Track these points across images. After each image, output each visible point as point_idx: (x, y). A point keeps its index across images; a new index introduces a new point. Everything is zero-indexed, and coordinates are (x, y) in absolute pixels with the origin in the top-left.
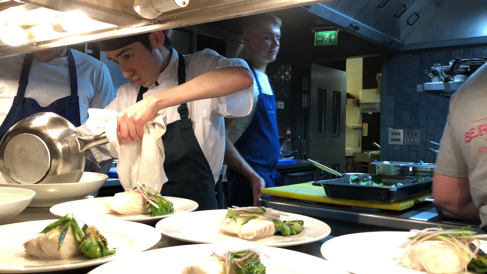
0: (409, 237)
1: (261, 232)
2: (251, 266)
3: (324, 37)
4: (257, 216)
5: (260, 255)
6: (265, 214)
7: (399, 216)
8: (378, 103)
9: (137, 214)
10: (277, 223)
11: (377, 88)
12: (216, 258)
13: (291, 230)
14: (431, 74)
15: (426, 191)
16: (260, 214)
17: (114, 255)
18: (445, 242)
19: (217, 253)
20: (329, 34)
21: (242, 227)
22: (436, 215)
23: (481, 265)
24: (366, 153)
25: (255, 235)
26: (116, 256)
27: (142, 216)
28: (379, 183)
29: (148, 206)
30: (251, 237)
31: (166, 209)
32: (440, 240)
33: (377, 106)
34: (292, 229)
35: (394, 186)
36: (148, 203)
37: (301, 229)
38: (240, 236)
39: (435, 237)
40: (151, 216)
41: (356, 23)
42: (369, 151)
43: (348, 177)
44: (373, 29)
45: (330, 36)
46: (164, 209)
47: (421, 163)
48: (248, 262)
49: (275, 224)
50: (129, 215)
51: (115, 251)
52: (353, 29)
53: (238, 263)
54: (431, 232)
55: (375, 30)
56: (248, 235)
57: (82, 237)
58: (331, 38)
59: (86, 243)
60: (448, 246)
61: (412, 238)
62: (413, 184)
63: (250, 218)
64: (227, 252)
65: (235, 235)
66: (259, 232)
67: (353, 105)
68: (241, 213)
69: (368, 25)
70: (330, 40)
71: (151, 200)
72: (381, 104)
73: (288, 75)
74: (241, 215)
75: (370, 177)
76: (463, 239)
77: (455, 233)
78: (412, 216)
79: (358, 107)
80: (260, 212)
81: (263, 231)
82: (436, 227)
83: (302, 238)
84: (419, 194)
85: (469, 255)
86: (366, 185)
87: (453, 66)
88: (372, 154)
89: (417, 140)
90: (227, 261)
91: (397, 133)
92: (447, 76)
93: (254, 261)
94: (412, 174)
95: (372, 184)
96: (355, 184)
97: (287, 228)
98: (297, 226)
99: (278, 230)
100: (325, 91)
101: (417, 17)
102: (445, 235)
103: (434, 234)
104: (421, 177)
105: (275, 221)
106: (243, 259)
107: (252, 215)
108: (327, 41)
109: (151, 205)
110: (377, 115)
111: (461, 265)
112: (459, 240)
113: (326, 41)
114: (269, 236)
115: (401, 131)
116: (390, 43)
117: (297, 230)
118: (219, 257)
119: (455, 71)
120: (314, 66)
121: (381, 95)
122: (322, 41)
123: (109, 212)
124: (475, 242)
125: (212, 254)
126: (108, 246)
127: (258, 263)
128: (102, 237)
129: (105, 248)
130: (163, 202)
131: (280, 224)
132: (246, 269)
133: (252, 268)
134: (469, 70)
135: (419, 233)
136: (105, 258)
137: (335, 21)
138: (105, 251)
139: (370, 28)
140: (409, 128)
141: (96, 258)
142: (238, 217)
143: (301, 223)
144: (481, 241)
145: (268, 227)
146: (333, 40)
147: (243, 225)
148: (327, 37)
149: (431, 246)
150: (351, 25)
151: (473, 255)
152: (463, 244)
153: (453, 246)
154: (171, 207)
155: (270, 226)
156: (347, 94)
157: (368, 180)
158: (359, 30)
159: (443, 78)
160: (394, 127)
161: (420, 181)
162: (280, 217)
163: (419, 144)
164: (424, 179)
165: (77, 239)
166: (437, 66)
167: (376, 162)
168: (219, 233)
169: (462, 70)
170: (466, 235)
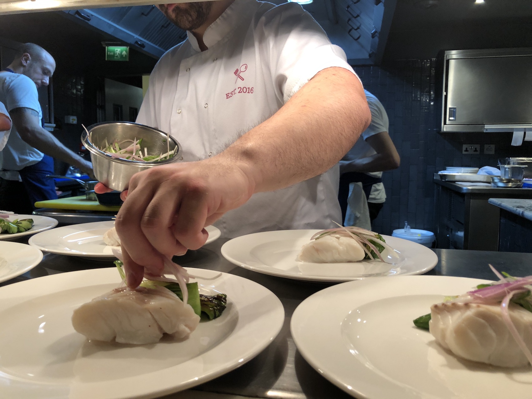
3: (116, 52)
10: (3, 222)
20: (120, 50)
34: (19, 227)
37: (30, 226)
41: (142, 41)
45: (122, 52)
52: (139, 47)
58: (123, 54)
69: (154, 43)
70: (121, 56)
73: (80, 89)
97: (14, 226)
98: (25, 224)
100: (121, 107)
113: (117, 56)
117: (25, 228)
120: (108, 81)
122: (113, 56)
131: (6, 223)
139: (156, 47)
143: (31, 221)
146: (124, 56)
148: (118, 52)
150: (137, 42)
158: (146, 48)
162: (8, 217)
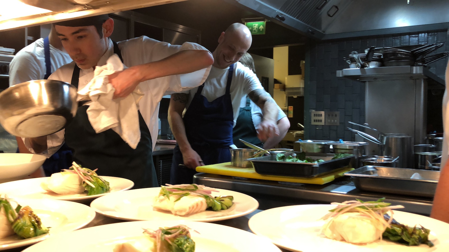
0: (331, 209)
1: (193, 207)
2: (181, 241)
3: (254, 27)
4: (190, 193)
5: (190, 231)
6: (197, 191)
7: (321, 190)
8: (302, 88)
9: (74, 193)
10: (208, 199)
11: (301, 74)
12: (148, 235)
13: (222, 206)
14: (349, 61)
15: (345, 167)
16: (192, 191)
17: (48, 234)
18: (363, 214)
19: (148, 230)
20: (258, 24)
21: (174, 204)
22: (354, 188)
23: (394, 233)
24: (291, 133)
25: (188, 211)
26: (49, 235)
27: (79, 195)
28: (303, 160)
29: (84, 185)
30: (183, 213)
31: (102, 188)
32: (358, 212)
33: (301, 90)
34: (222, 204)
35: (316, 163)
36: (84, 182)
37: (230, 204)
38: (173, 212)
39: (354, 209)
40: (87, 195)
41: (282, 14)
42: (294, 131)
43: (275, 154)
44: (297, 20)
45: (259, 26)
46: (100, 188)
47: (340, 142)
48: (178, 239)
49: (207, 200)
50: (66, 194)
51: (49, 230)
52: (280, 20)
53: (169, 239)
54: (350, 205)
55: (299, 21)
56: (181, 211)
57: (15, 218)
58: (260, 28)
59: (19, 223)
60: (365, 217)
61: (332, 211)
62: (333, 160)
63: (183, 195)
64: (159, 229)
65: (168, 212)
66: (191, 208)
67: (279, 90)
68: (174, 191)
69: (293, 16)
70: (259, 30)
71: (88, 180)
72: (304, 88)
74: (174, 192)
75: (295, 155)
76: (379, 210)
77: (372, 205)
78: (333, 189)
79: (284, 92)
80: (192, 189)
81: (195, 207)
82: (354, 199)
83: (231, 212)
84: (339, 169)
85: (384, 225)
86: (291, 162)
87: (368, 53)
88: (297, 134)
89: (336, 121)
90: (157, 237)
91: (319, 115)
92: (363, 62)
93: (184, 237)
94: (332, 151)
95: (297, 161)
96: (281, 161)
97: (218, 204)
98: (227, 201)
99: (209, 206)
101: (337, 9)
102: (363, 207)
103: (353, 206)
104: (340, 154)
105: (207, 197)
106: (173, 235)
107: (184, 192)
108: (256, 31)
109: (87, 185)
110: (301, 99)
111: (376, 233)
112: (375, 211)
114: (201, 211)
115: (323, 113)
116: (312, 33)
117: (227, 205)
118: (150, 234)
119: (370, 59)
121: (305, 80)
123: (46, 192)
124: (389, 213)
125: (144, 231)
126: (42, 226)
127: (188, 238)
128: (35, 217)
129: (39, 227)
130: (99, 182)
131: (211, 200)
132: (176, 245)
133: (181, 244)
134: (382, 57)
135: (339, 205)
136: (39, 238)
137: (263, 12)
138: (38, 231)
139: (295, 19)
140: (330, 110)
141: (29, 237)
142: (171, 195)
143: (231, 198)
144: (394, 211)
145: (199, 203)
146: (261, 30)
147: (176, 202)
148: (256, 27)
149: (350, 217)
150: (278, 16)
151: (388, 225)
152: (379, 215)
153: (370, 217)
154: (107, 186)
155: (202, 202)
156: (275, 79)
157: (293, 157)
158: (285, 20)
159: (359, 64)
160: (317, 110)
161: (339, 157)
162: (211, 194)
163: (338, 124)
164: (343, 156)
165: (10, 220)
166: (355, 53)
167: (300, 141)
168: (154, 210)
169: (376, 57)
170: (381, 206)
